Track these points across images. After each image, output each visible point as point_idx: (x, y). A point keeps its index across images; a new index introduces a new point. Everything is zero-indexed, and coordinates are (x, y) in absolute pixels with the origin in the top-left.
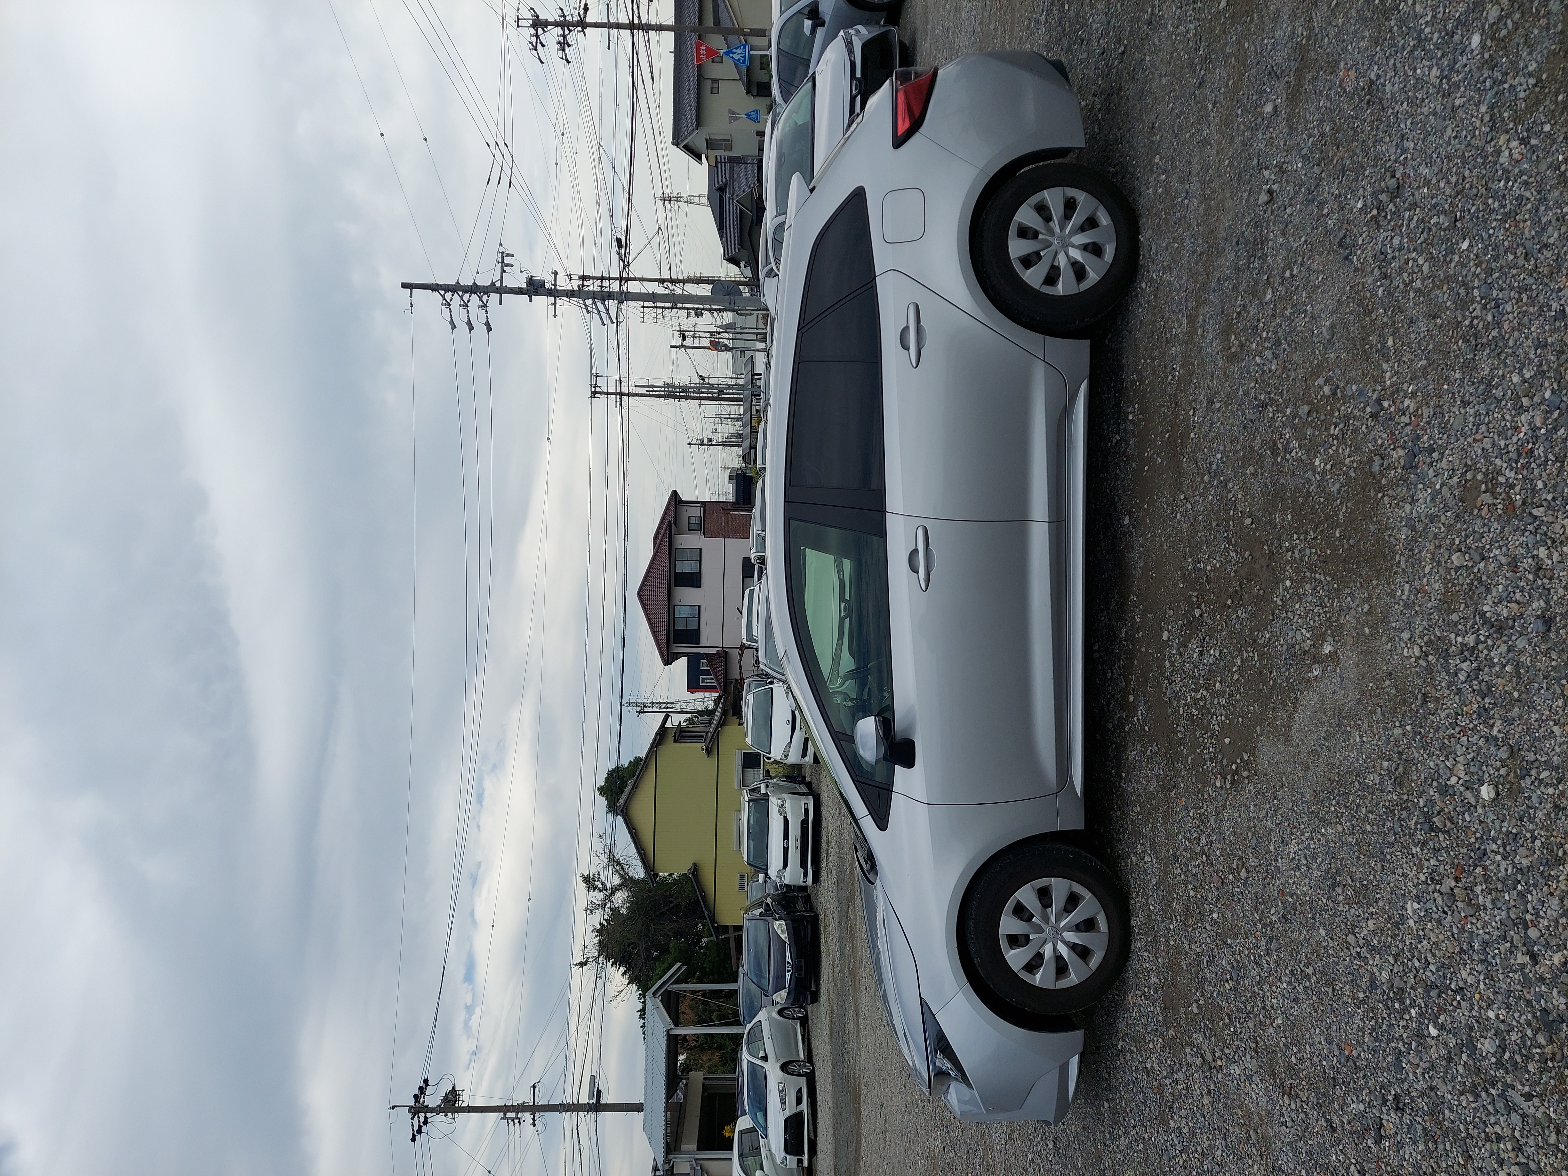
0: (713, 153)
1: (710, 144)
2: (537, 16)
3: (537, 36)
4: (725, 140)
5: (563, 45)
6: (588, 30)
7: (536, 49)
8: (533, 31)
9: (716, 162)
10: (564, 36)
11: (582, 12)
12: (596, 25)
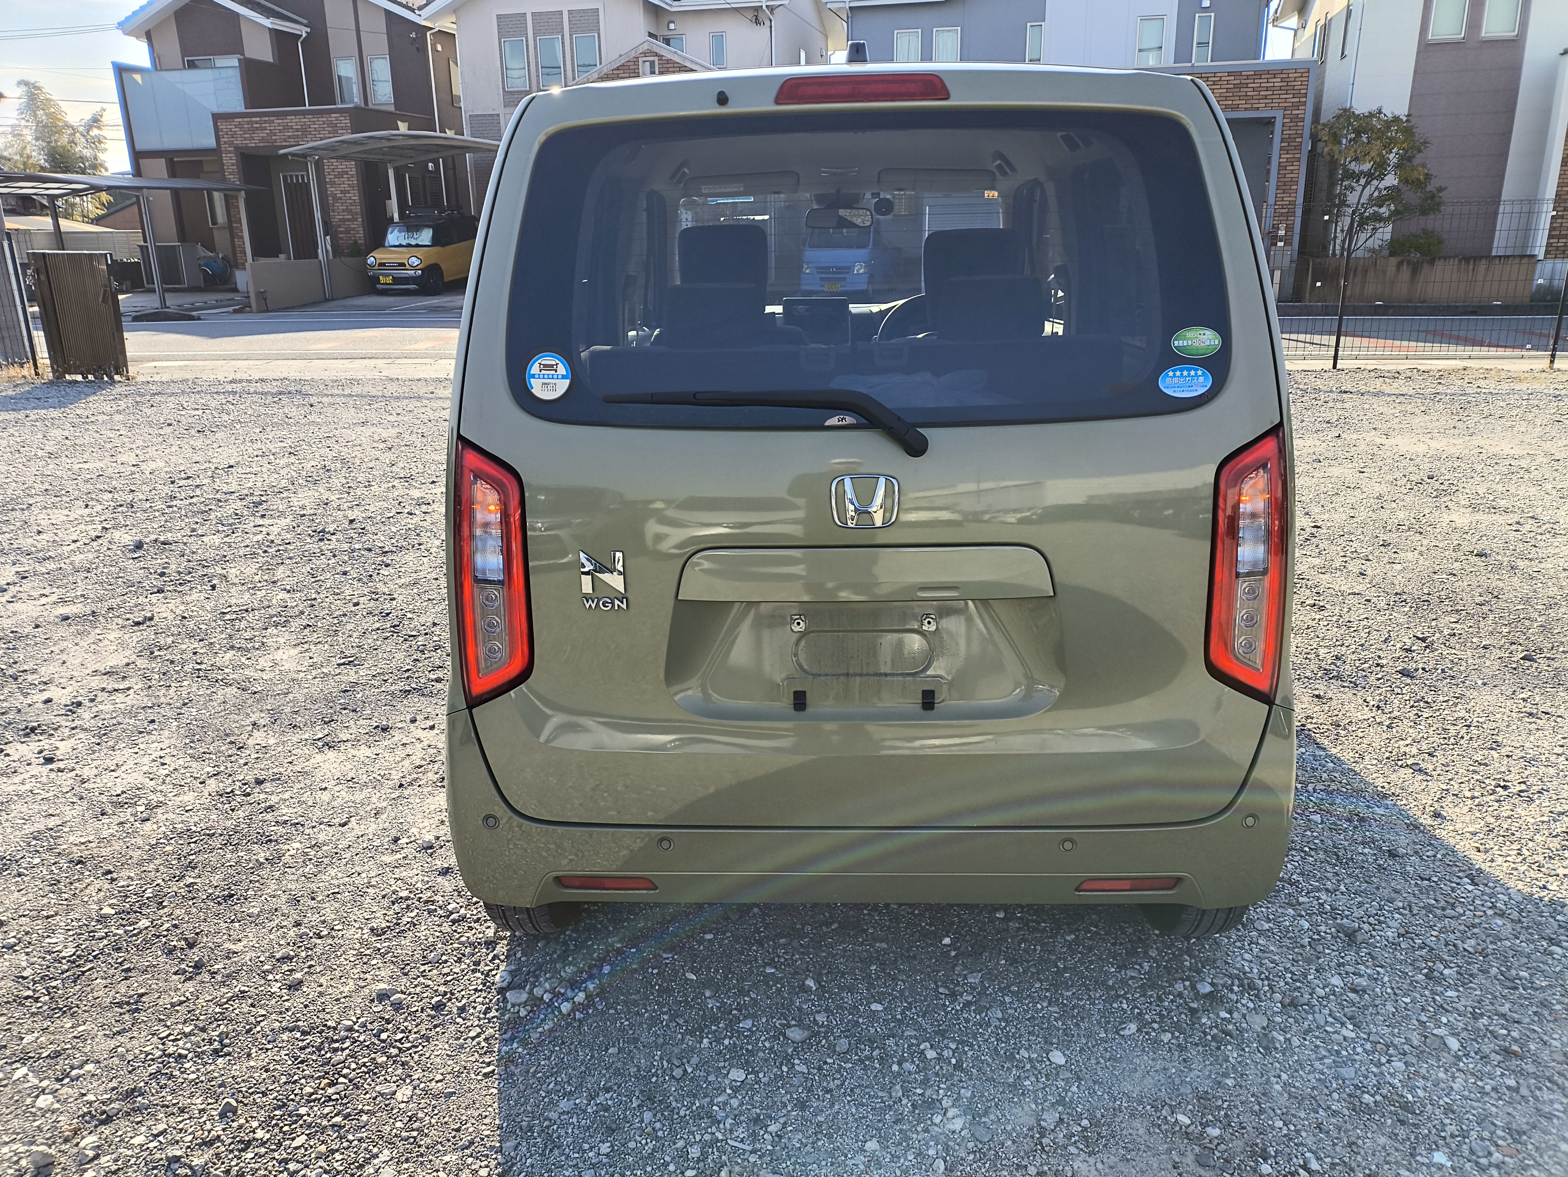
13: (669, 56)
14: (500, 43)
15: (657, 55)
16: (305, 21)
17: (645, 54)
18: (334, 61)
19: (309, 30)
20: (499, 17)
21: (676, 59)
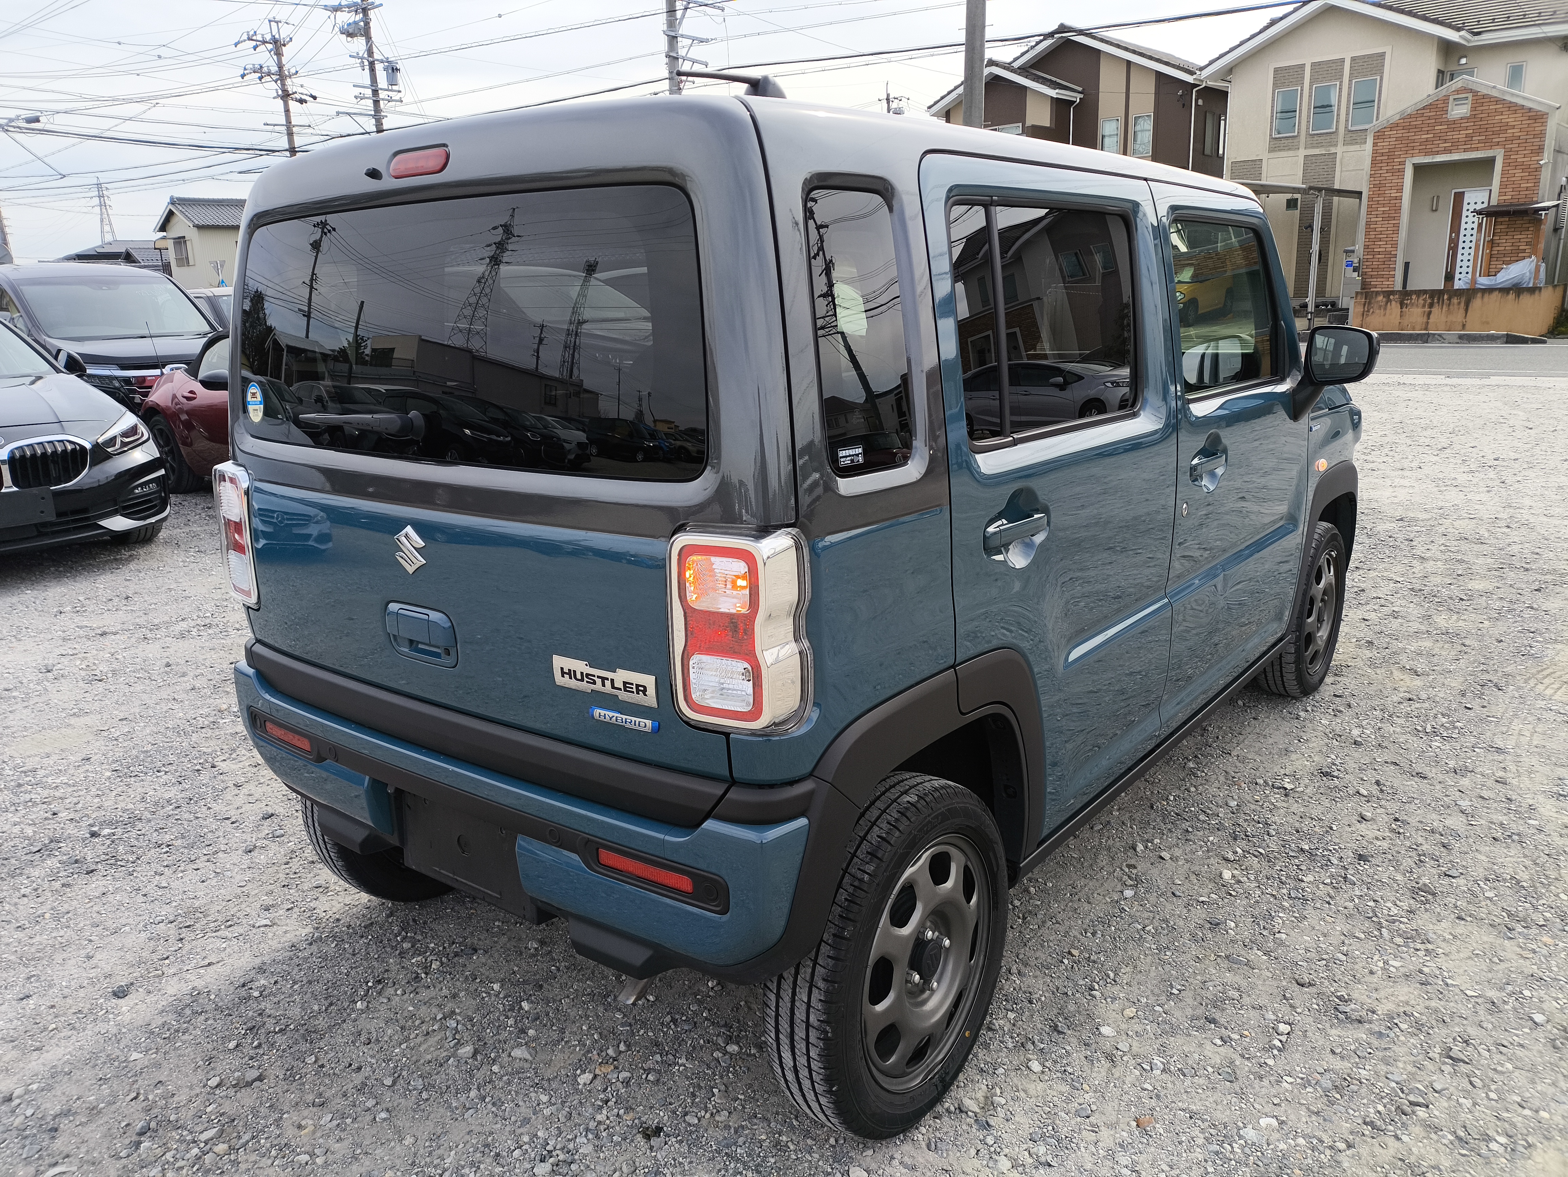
0: (170, 244)
1: (180, 241)
2: (284, 45)
3: (264, 42)
4: (187, 258)
5: (261, 72)
6: (280, 102)
7: (250, 39)
8: (268, 37)
9: (160, 249)
10: (269, 74)
11: (298, 96)
12: (287, 111)
13: (1485, 91)
14: (1273, 94)
15: (1471, 91)
16: (1080, 89)
17: (1458, 92)
18: (1100, 122)
19: (1082, 96)
20: (1276, 70)
21: (1494, 93)
